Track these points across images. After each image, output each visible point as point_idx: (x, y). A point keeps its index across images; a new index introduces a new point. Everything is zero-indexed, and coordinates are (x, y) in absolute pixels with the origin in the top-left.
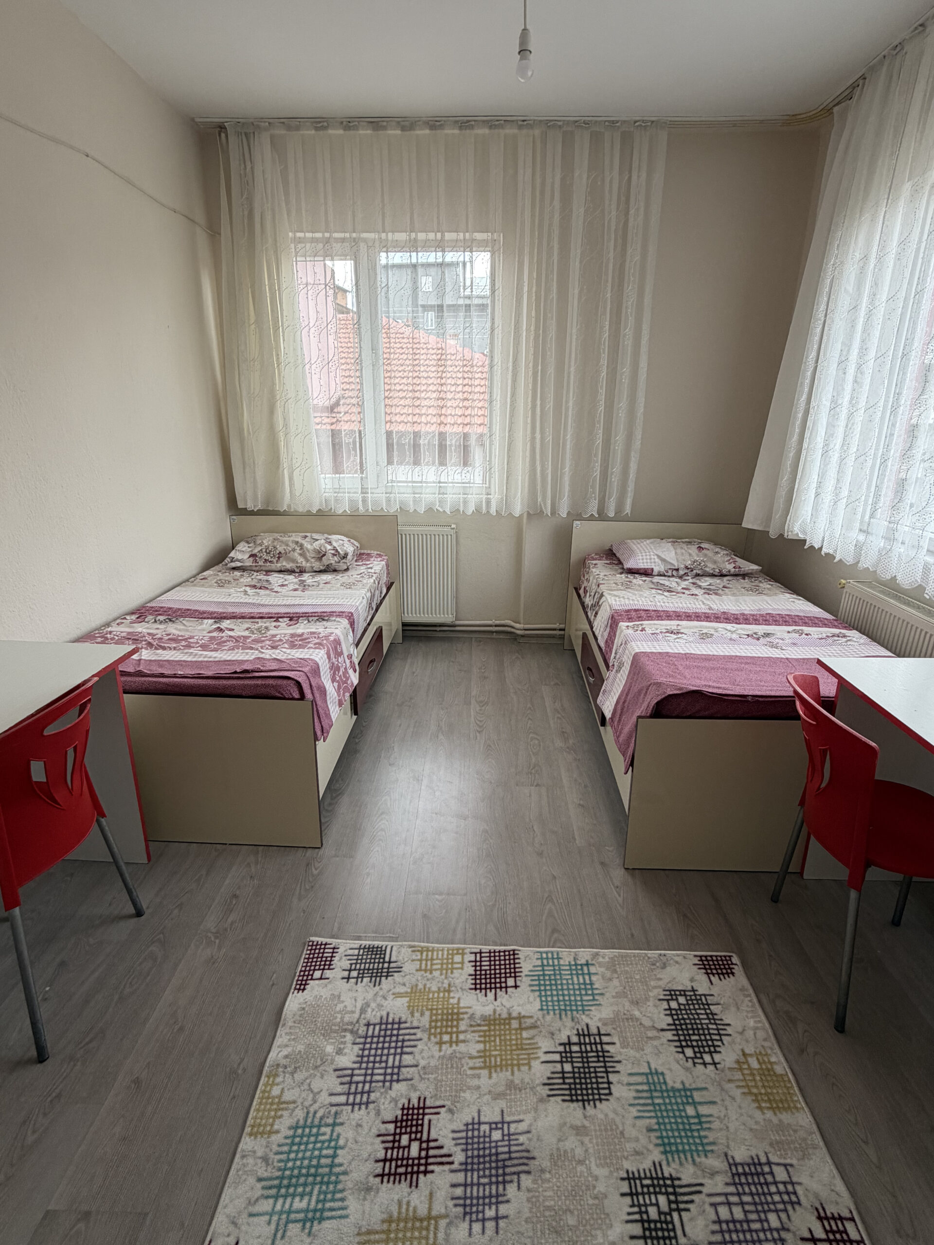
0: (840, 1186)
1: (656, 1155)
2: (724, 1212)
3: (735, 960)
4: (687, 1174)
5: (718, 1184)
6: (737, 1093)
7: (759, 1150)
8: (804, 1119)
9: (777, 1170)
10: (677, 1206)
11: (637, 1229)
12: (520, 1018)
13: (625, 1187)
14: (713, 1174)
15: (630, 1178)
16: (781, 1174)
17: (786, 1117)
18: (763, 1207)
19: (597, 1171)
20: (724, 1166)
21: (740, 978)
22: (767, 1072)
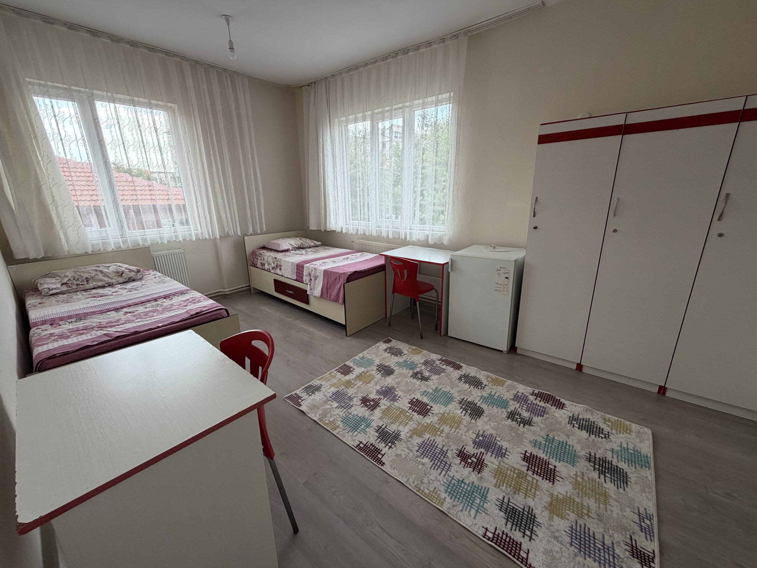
0: (438, 355)
1: (411, 371)
2: (428, 369)
3: (390, 338)
4: (418, 370)
5: (423, 367)
6: (412, 355)
7: (424, 359)
8: (425, 351)
9: (429, 359)
10: (422, 374)
11: (420, 380)
12: (363, 372)
13: (412, 378)
14: (421, 367)
15: (411, 376)
16: (430, 360)
17: (422, 353)
18: (432, 365)
19: (406, 380)
20: (422, 365)
21: (394, 341)
22: (413, 350)
